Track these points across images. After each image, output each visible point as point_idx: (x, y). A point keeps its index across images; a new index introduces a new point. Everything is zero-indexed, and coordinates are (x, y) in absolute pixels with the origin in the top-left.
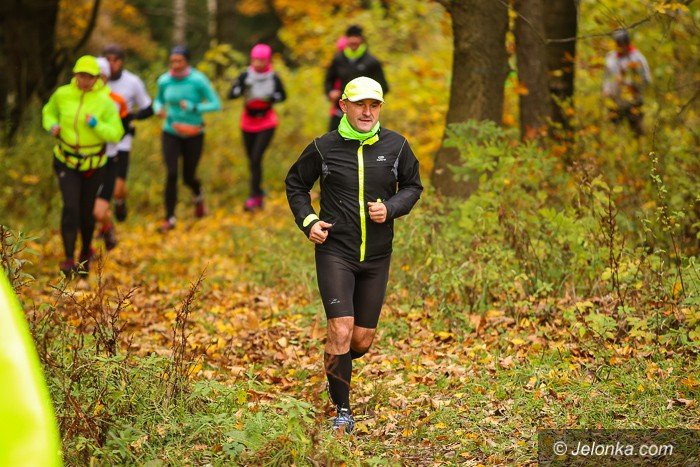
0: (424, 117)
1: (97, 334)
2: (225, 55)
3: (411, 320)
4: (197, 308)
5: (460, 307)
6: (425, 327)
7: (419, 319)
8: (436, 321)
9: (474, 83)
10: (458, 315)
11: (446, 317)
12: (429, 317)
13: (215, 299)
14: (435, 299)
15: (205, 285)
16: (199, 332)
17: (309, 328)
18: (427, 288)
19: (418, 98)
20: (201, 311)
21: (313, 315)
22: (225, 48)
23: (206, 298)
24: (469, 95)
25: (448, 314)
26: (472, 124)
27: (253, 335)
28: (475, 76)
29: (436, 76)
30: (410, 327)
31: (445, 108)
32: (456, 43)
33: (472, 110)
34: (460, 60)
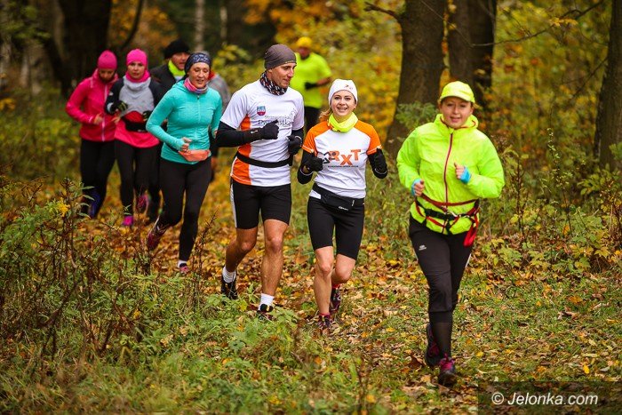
0: (380, 100)
1: (136, 259)
2: (234, 53)
3: (369, 251)
4: (211, 241)
5: (405, 242)
6: (379, 256)
7: (375, 251)
8: (388, 252)
9: (417, 76)
10: (404, 247)
11: (394, 249)
12: (382, 249)
13: (224, 234)
14: (387, 236)
15: (217, 224)
16: (212, 258)
17: (293, 257)
18: (381, 228)
19: (376, 87)
20: (213, 243)
21: (297, 246)
22: (233, 48)
23: (217, 233)
24: (414, 84)
25: (396, 247)
26: (417, 106)
27: (252, 261)
28: (418, 70)
29: (389, 70)
30: (368, 256)
31: (396, 94)
32: (405, 46)
33: (416, 96)
34: (408, 58)
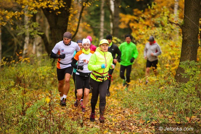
0: (173, 59)
1: (77, 121)
2: (115, 40)
3: (169, 118)
4: (107, 114)
5: (183, 115)
6: (173, 120)
7: (172, 118)
8: (176, 119)
9: (188, 49)
10: (183, 117)
11: (179, 118)
12: (174, 118)
13: (112, 111)
14: (176, 112)
15: (109, 107)
16: (107, 121)
17: (139, 120)
18: (174, 109)
19: (171, 53)
20: (108, 115)
21: (140, 116)
22: (115, 38)
23: (109, 111)
24: (187, 53)
25: (180, 117)
26: (188, 61)
27: (123, 122)
28: (188, 47)
29: (177, 47)
30: (169, 120)
31: (179, 56)
32: (183, 37)
33: (188, 57)
34: (184, 42)
